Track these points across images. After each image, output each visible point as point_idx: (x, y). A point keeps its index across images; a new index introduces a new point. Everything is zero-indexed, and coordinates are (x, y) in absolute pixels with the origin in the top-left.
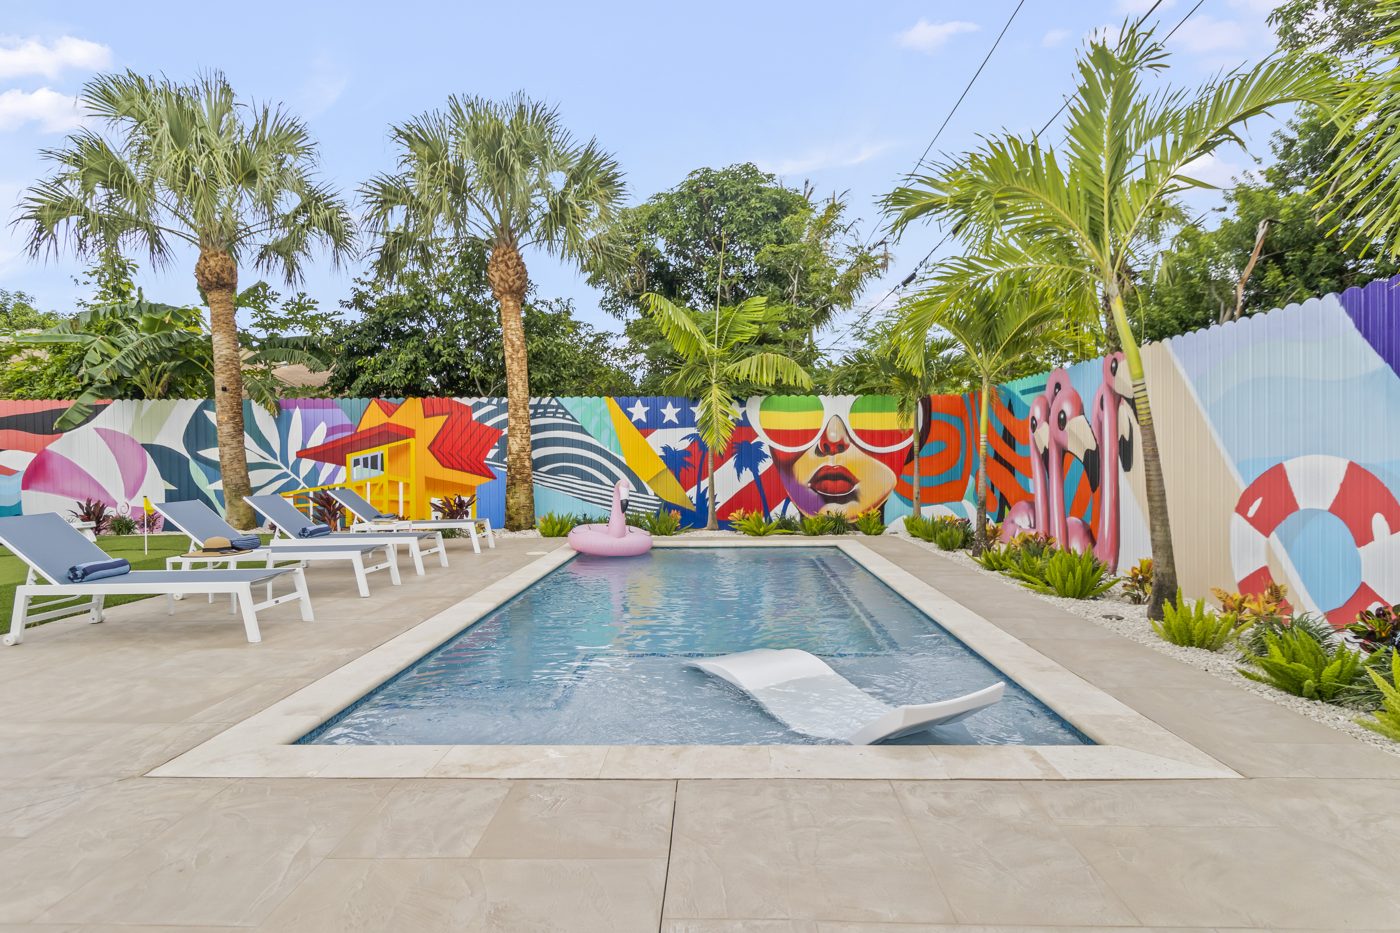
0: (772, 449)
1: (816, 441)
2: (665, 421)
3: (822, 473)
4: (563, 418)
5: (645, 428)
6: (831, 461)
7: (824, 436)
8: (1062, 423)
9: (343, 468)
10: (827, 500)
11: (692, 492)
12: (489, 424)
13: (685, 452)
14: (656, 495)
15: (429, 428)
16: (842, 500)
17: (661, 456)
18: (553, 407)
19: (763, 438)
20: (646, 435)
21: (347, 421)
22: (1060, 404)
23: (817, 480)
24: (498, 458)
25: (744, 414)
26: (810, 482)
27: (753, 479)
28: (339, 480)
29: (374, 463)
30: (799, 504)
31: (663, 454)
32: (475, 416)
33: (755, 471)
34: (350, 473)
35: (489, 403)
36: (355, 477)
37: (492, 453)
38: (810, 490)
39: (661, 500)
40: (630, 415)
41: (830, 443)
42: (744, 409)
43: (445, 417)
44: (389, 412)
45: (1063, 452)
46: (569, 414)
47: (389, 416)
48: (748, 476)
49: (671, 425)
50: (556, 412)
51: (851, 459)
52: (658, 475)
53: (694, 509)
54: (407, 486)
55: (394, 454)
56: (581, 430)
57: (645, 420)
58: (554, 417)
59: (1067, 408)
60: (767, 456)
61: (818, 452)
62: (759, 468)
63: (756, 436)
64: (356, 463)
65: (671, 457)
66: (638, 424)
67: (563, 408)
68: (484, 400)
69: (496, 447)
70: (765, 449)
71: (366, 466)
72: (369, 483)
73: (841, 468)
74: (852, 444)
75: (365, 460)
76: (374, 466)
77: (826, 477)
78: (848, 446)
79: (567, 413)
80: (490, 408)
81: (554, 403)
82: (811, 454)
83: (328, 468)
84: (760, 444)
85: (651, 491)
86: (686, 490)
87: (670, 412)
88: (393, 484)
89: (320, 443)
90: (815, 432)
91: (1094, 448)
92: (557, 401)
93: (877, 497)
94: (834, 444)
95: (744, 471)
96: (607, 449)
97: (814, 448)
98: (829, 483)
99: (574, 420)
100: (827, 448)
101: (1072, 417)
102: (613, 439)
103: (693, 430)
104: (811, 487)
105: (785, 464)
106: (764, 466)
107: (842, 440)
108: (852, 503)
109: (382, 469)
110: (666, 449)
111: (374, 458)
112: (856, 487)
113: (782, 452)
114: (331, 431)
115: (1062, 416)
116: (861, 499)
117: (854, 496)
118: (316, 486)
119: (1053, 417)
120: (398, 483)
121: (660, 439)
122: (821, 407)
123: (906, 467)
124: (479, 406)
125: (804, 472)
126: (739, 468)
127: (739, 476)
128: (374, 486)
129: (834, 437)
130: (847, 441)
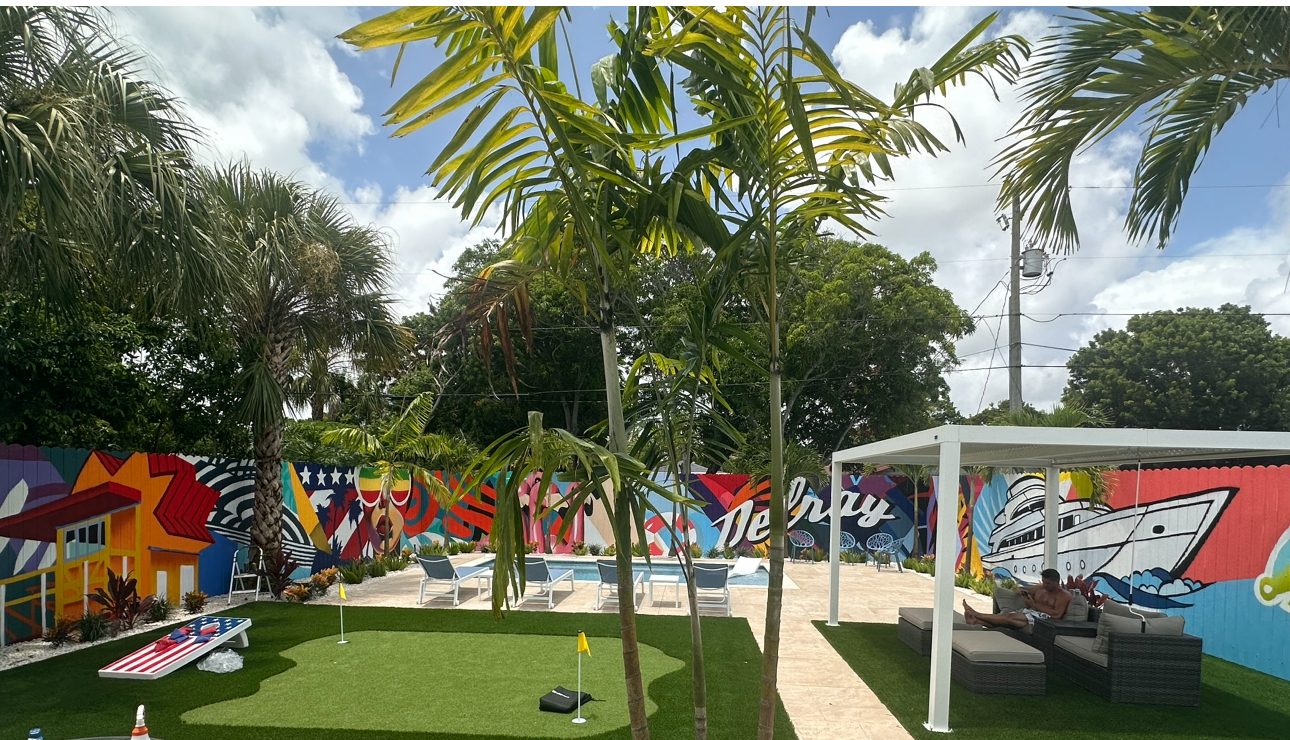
0: (364, 505)
1: (379, 498)
3: (381, 520)
6: (384, 512)
7: (382, 495)
9: (53, 545)
10: (382, 539)
12: (210, 484)
15: (155, 489)
19: (360, 496)
21: (58, 479)
23: (379, 525)
24: (216, 521)
25: (353, 479)
26: (377, 527)
27: (356, 527)
28: (47, 562)
29: (93, 536)
30: (373, 543)
32: (198, 476)
34: (61, 552)
35: (210, 463)
36: (68, 557)
37: (212, 515)
38: (377, 533)
40: (302, 479)
41: (384, 500)
42: (353, 476)
43: (171, 477)
44: (113, 466)
47: (112, 475)
51: (390, 510)
54: (131, 560)
55: (117, 523)
61: (380, 506)
63: (357, 496)
64: (70, 536)
68: (206, 459)
69: (214, 510)
71: (82, 540)
72: (86, 563)
73: (386, 516)
74: (390, 500)
75: (82, 531)
76: (93, 540)
77: (382, 523)
80: (211, 468)
82: (377, 507)
83: (30, 547)
87: (321, 476)
88: (117, 560)
89: (17, 511)
90: (379, 492)
93: (398, 534)
96: (288, 508)
97: (378, 503)
98: (383, 527)
100: (383, 503)
102: (293, 500)
104: (377, 531)
105: (368, 515)
108: (390, 539)
109: (103, 543)
111: (93, 529)
112: (391, 529)
113: (368, 507)
114: (33, 494)
116: (393, 536)
118: (11, 575)
120: (121, 558)
123: (407, 514)
124: (201, 465)
125: (375, 519)
128: (92, 565)
129: (385, 496)
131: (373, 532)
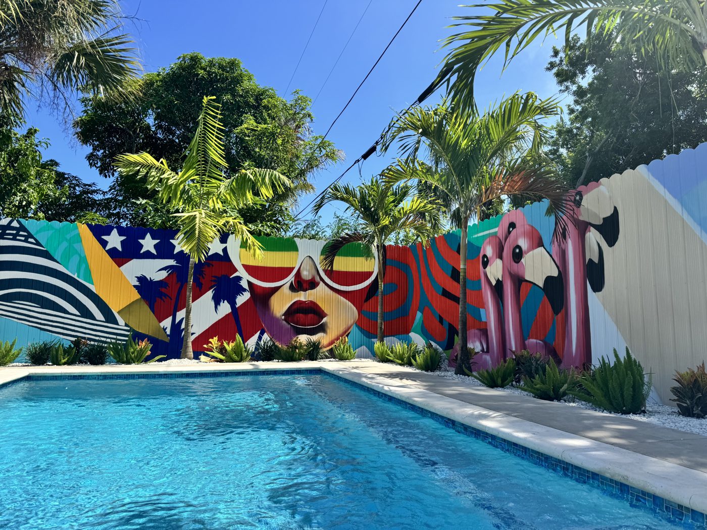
0: (249, 283)
1: (291, 278)
2: (142, 252)
3: (295, 307)
4: (26, 241)
5: (119, 257)
6: (303, 297)
7: (298, 274)
10: (298, 332)
11: (167, 323)
13: (161, 283)
14: (126, 325)
16: (312, 332)
17: (135, 286)
18: (14, 228)
19: (242, 272)
20: (120, 265)
22: (515, 241)
23: (290, 313)
25: (225, 250)
26: (284, 315)
27: (230, 311)
30: (273, 334)
31: (137, 284)
38: (284, 322)
39: (131, 330)
40: (104, 244)
41: (304, 281)
42: (224, 245)
45: (519, 283)
46: (32, 237)
48: (225, 308)
49: (148, 255)
50: (18, 234)
51: (320, 295)
52: (130, 305)
53: (167, 340)
56: (46, 255)
57: (120, 249)
58: (14, 239)
59: (523, 243)
60: (245, 290)
61: (292, 288)
62: (237, 300)
63: (236, 270)
66: (113, 253)
67: (25, 230)
70: (244, 284)
73: (311, 302)
74: (321, 283)
77: (298, 311)
78: (318, 284)
79: (30, 235)
81: (15, 224)
82: (286, 289)
84: (239, 278)
85: (121, 321)
86: (160, 321)
87: (148, 243)
90: (290, 270)
91: (556, 275)
92: (19, 222)
93: (341, 329)
94: (307, 282)
95: (222, 304)
96: (75, 277)
97: (288, 284)
98: (301, 316)
99: (38, 243)
100: (300, 285)
102: (83, 266)
103: (171, 262)
104: (285, 320)
105: (262, 298)
106: (242, 299)
107: (313, 278)
108: (321, 334)
110: (142, 279)
112: (324, 320)
113: (260, 287)
115: (518, 251)
116: (328, 331)
117: (322, 329)
119: (507, 252)
121: (136, 268)
122: (296, 249)
123: (366, 304)
125: (280, 305)
126: (217, 301)
127: (216, 308)
129: (306, 275)
130: (318, 279)
131: (273, 319)
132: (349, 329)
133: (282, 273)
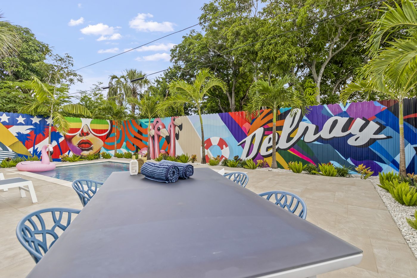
1: (80, 132)
2: (18, 123)
3: (81, 142)
5: (7, 125)
6: (84, 138)
7: (82, 131)
8: (159, 130)
10: (83, 150)
11: (31, 150)
13: (27, 135)
14: (13, 151)
16: (88, 150)
17: (15, 136)
22: (158, 125)
23: (79, 144)
26: (78, 145)
30: (73, 152)
31: (17, 135)
33: (58, 141)
38: (78, 147)
39: (15, 153)
41: (84, 133)
45: (159, 136)
49: (21, 124)
51: (90, 137)
52: (14, 143)
59: (161, 127)
60: (62, 137)
62: (59, 140)
65: (20, 136)
66: (4, 123)
70: (61, 134)
73: (87, 140)
74: (91, 133)
77: (82, 143)
78: (89, 134)
82: (78, 136)
85: (10, 150)
86: (28, 148)
90: (79, 129)
91: (168, 135)
93: (98, 149)
94: (85, 133)
95: (53, 141)
97: (79, 134)
98: (84, 145)
100: (83, 134)
101: (162, 129)
103: (32, 127)
104: (78, 146)
105: (69, 139)
106: (61, 140)
107: (88, 132)
108: (91, 151)
110: (18, 133)
112: (92, 146)
113: (68, 135)
115: (159, 128)
116: (93, 149)
117: (91, 149)
119: (156, 128)
122: (81, 122)
123: (106, 140)
125: (75, 142)
129: (85, 131)
130: (89, 132)
131: (73, 147)
132: (101, 148)
133: (76, 130)
